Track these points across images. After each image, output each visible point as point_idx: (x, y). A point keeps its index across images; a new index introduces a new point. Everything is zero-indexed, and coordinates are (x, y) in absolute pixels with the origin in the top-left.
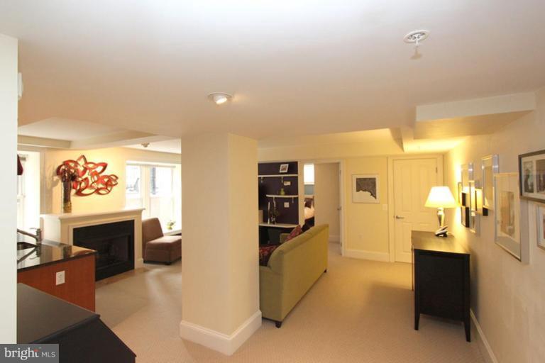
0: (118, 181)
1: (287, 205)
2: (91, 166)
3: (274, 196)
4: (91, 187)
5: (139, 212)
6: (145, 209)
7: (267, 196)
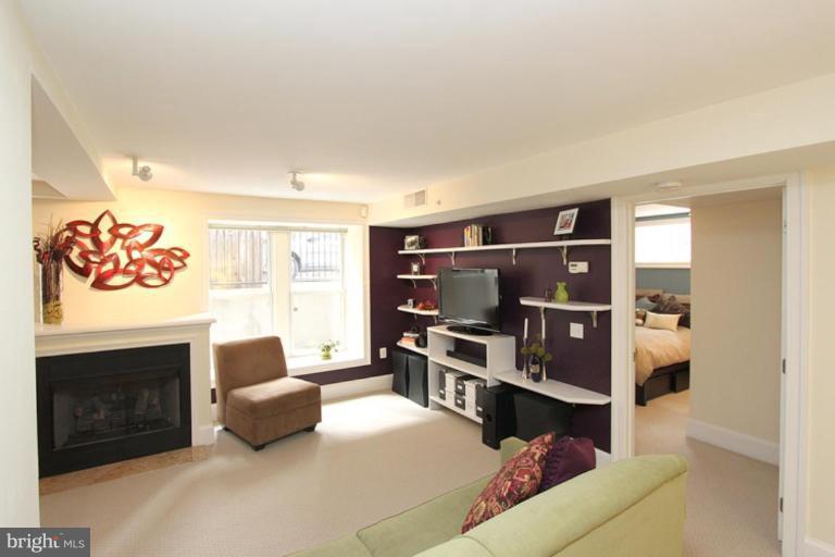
0: (187, 261)
1: (577, 331)
2: (124, 231)
3: (542, 304)
4: (126, 272)
5: (204, 327)
6: (214, 321)
7: (523, 302)
